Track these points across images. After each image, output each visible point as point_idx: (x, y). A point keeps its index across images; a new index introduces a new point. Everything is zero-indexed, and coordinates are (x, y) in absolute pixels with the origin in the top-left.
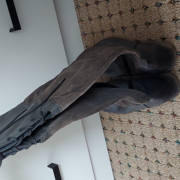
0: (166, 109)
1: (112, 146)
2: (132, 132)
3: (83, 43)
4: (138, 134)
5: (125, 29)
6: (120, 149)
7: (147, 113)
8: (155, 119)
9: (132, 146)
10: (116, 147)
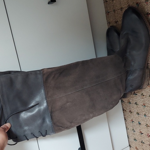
1: (126, 107)
2: (143, 94)
3: (107, 19)
4: (147, 95)
5: (139, 5)
6: (133, 108)
9: (142, 106)
10: (129, 108)
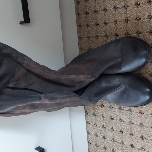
0: (146, 110)
1: (92, 139)
2: (113, 128)
4: (117, 130)
5: (117, 36)
6: (100, 142)
7: (128, 112)
8: (135, 117)
9: (110, 141)
10: (95, 141)
